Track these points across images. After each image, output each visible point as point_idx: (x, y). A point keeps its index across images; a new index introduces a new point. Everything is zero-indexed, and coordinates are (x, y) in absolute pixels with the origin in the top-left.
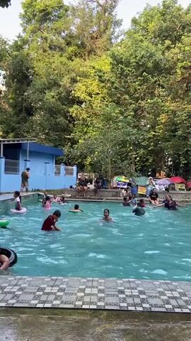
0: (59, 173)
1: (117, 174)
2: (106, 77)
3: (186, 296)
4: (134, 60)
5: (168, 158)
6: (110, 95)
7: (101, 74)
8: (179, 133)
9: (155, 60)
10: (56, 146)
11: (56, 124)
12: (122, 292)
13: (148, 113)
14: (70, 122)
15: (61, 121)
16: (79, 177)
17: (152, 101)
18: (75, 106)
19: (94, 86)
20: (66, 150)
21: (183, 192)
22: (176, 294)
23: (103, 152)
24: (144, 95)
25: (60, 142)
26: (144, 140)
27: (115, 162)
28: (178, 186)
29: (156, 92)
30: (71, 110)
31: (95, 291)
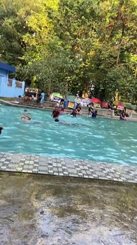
0: (11, 86)
1: (55, 91)
2: (54, 15)
3: (92, 169)
4: (76, 5)
5: (92, 85)
6: (56, 30)
7: (50, 11)
8: (102, 67)
9: (92, 8)
10: (10, 64)
11: (12, 47)
12: (50, 164)
13: (82, 49)
14: (22, 47)
15: (16, 45)
16: (26, 91)
17: (86, 40)
18: (28, 34)
19: (44, 20)
20: (17, 68)
21: (99, 109)
22: (86, 168)
23: (46, 73)
24: (81, 34)
25: (14, 62)
26: (77, 69)
27: (54, 82)
28: (96, 105)
29: (90, 33)
30: (24, 37)
31: (32, 162)
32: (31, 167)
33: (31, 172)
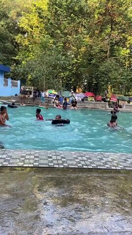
0: (7, 85)
1: (49, 88)
2: (44, 14)
3: (91, 159)
4: (65, 3)
5: (85, 80)
6: (47, 29)
7: (40, 11)
8: (94, 61)
9: (81, 6)
10: (4, 65)
11: (5, 48)
12: (51, 157)
13: (73, 45)
14: (16, 47)
15: (9, 46)
17: (77, 37)
18: (20, 35)
19: (35, 20)
20: (12, 68)
21: (93, 102)
23: (40, 71)
24: (71, 31)
25: (8, 62)
26: (70, 65)
27: (48, 79)
28: (90, 99)
29: (79, 30)
30: (16, 37)
31: (32, 157)
32: (32, 161)
33: (32, 166)
